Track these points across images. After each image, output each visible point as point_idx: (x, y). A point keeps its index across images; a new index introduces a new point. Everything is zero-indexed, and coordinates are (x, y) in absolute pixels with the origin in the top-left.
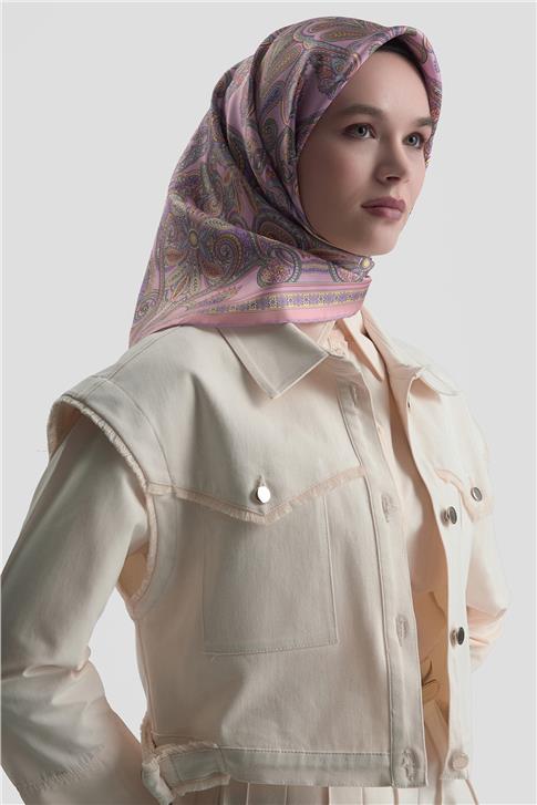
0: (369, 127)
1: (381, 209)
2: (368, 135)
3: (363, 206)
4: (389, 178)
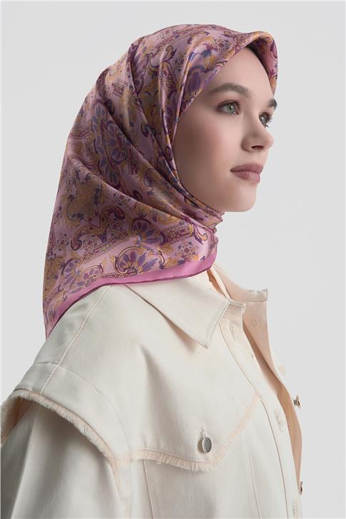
0: (236, 103)
1: (247, 173)
3: (232, 171)
4: (253, 147)
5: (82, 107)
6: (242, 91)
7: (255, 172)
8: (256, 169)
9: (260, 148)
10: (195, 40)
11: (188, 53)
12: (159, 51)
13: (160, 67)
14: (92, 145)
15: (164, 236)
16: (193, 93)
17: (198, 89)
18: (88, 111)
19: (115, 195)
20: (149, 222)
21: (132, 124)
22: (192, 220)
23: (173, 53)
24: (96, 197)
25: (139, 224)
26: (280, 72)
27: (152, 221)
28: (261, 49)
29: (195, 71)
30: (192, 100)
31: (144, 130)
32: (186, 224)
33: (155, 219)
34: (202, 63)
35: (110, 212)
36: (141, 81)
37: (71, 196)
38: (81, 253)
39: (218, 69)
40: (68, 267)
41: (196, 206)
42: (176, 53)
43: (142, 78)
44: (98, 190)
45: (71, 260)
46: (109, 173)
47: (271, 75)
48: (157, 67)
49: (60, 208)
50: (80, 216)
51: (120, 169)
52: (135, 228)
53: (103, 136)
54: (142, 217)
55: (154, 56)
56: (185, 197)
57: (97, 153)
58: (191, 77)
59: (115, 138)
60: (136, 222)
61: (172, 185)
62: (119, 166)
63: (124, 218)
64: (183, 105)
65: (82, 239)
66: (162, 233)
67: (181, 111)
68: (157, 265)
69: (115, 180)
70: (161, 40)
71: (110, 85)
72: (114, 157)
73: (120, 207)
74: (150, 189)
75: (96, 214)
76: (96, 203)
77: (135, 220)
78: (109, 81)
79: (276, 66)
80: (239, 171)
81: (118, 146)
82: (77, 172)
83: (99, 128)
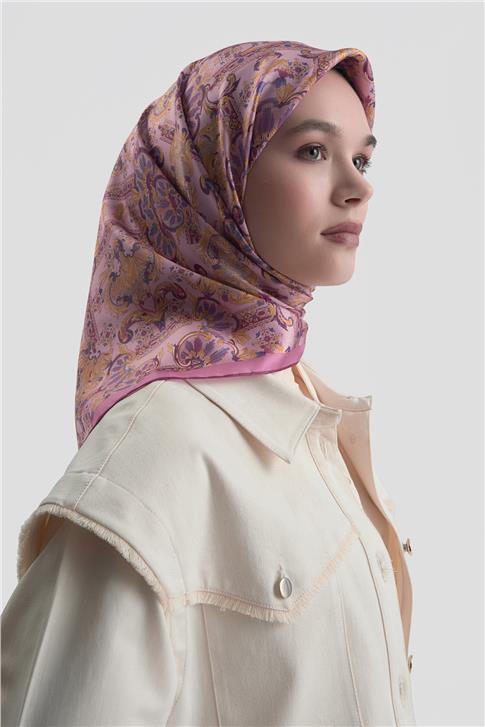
0: (322, 148)
1: (341, 235)
2: (319, 157)
3: (323, 234)
4: (346, 201)
5: (120, 157)
6: (328, 129)
7: (351, 233)
8: (354, 229)
9: (356, 201)
10: (264, 64)
11: (256, 82)
12: (217, 81)
13: (221, 103)
14: (137, 207)
15: (238, 321)
16: (265, 135)
17: (271, 128)
18: (128, 162)
19: (172, 268)
20: (218, 303)
21: (188, 179)
22: (273, 299)
23: (236, 84)
24: (147, 274)
25: (206, 304)
26: (379, 98)
27: (221, 301)
28: (352, 70)
29: (267, 106)
30: (265, 144)
31: (204, 186)
32: (266, 304)
33: (225, 298)
34: (274, 95)
35: (166, 291)
36: (196, 121)
37: (113, 274)
38: (132, 346)
39: (297, 102)
40: (115, 365)
41: (278, 281)
42: (240, 83)
43: (197, 117)
44: (149, 264)
45: (120, 356)
46: (162, 242)
47: (367, 102)
48: (217, 103)
49: (101, 291)
50: (127, 299)
51: (176, 238)
52: (200, 310)
53: (151, 195)
54: (208, 296)
55: (211, 88)
56: (263, 270)
57: (144, 218)
58: (261, 113)
59: (167, 197)
60: (202, 302)
61: (245, 255)
62: (174, 234)
63: (185, 297)
64: (253, 151)
65: (133, 328)
66: (234, 317)
67: (251, 160)
68: (229, 355)
69: (171, 252)
70: (219, 66)
71: (156, 127)
72: (167, 223)
73: (179, 284)
74: (216, 262)
75: (149, 295)
76: (147, 281)
77: (200, 299)
78: (154, 123)
79: (372, 91)
80: (331, 234)
81: (171, 208)
82: (120, 243)
83: (145, 185)
